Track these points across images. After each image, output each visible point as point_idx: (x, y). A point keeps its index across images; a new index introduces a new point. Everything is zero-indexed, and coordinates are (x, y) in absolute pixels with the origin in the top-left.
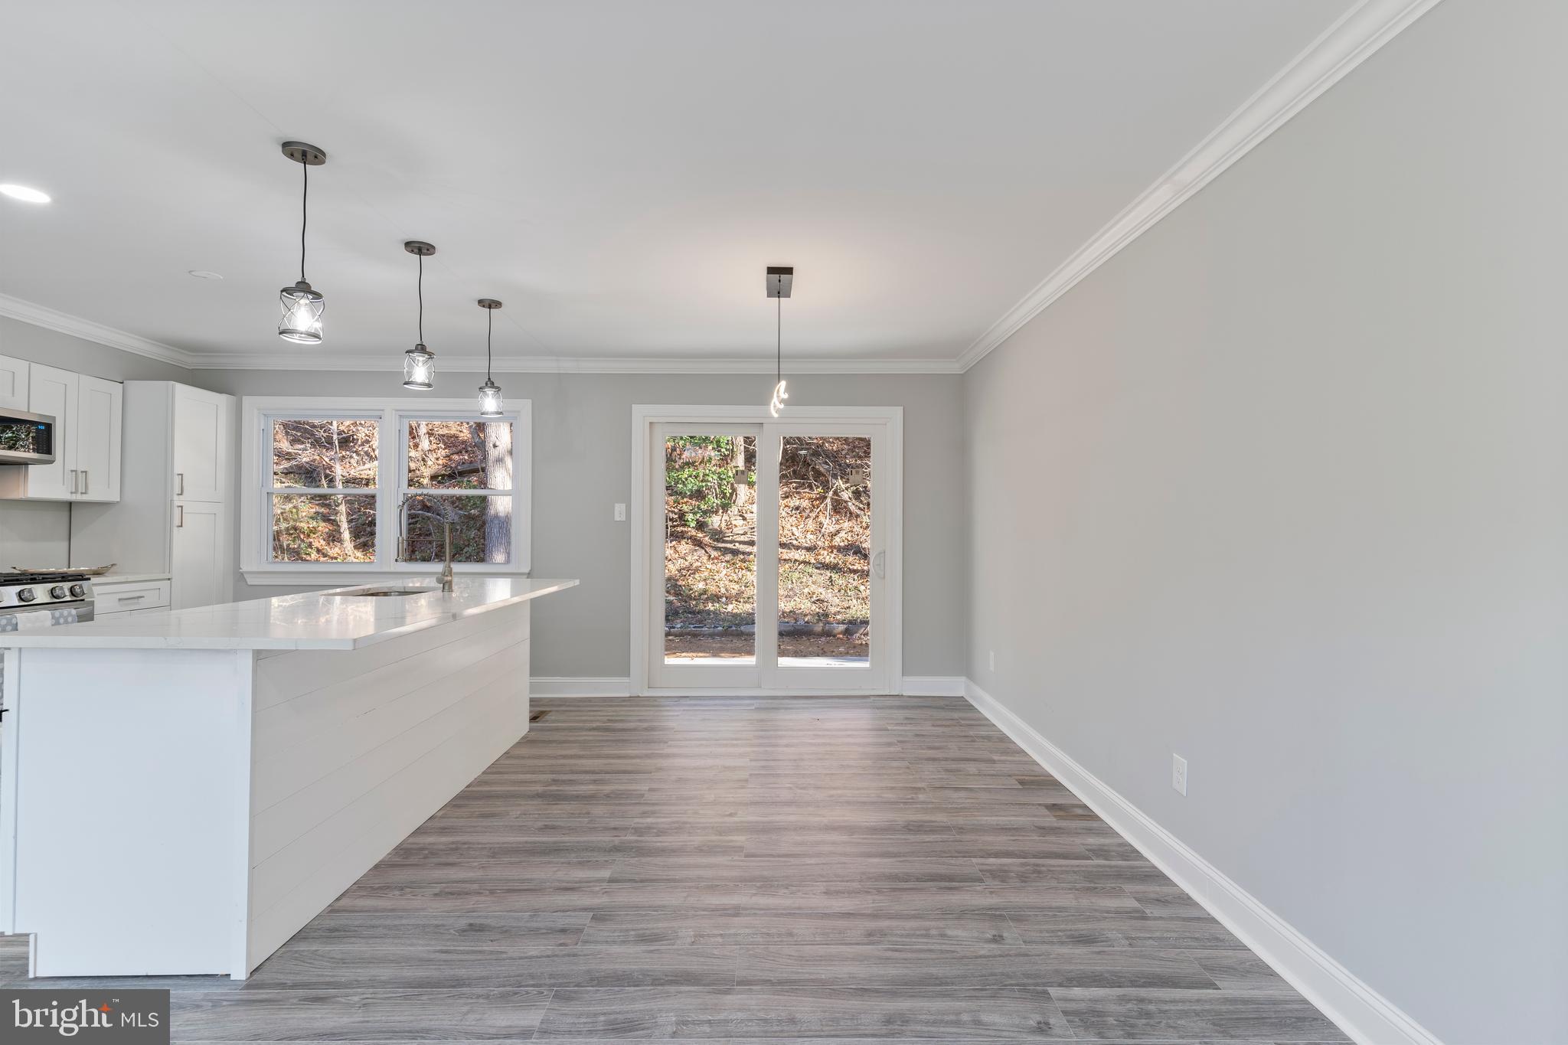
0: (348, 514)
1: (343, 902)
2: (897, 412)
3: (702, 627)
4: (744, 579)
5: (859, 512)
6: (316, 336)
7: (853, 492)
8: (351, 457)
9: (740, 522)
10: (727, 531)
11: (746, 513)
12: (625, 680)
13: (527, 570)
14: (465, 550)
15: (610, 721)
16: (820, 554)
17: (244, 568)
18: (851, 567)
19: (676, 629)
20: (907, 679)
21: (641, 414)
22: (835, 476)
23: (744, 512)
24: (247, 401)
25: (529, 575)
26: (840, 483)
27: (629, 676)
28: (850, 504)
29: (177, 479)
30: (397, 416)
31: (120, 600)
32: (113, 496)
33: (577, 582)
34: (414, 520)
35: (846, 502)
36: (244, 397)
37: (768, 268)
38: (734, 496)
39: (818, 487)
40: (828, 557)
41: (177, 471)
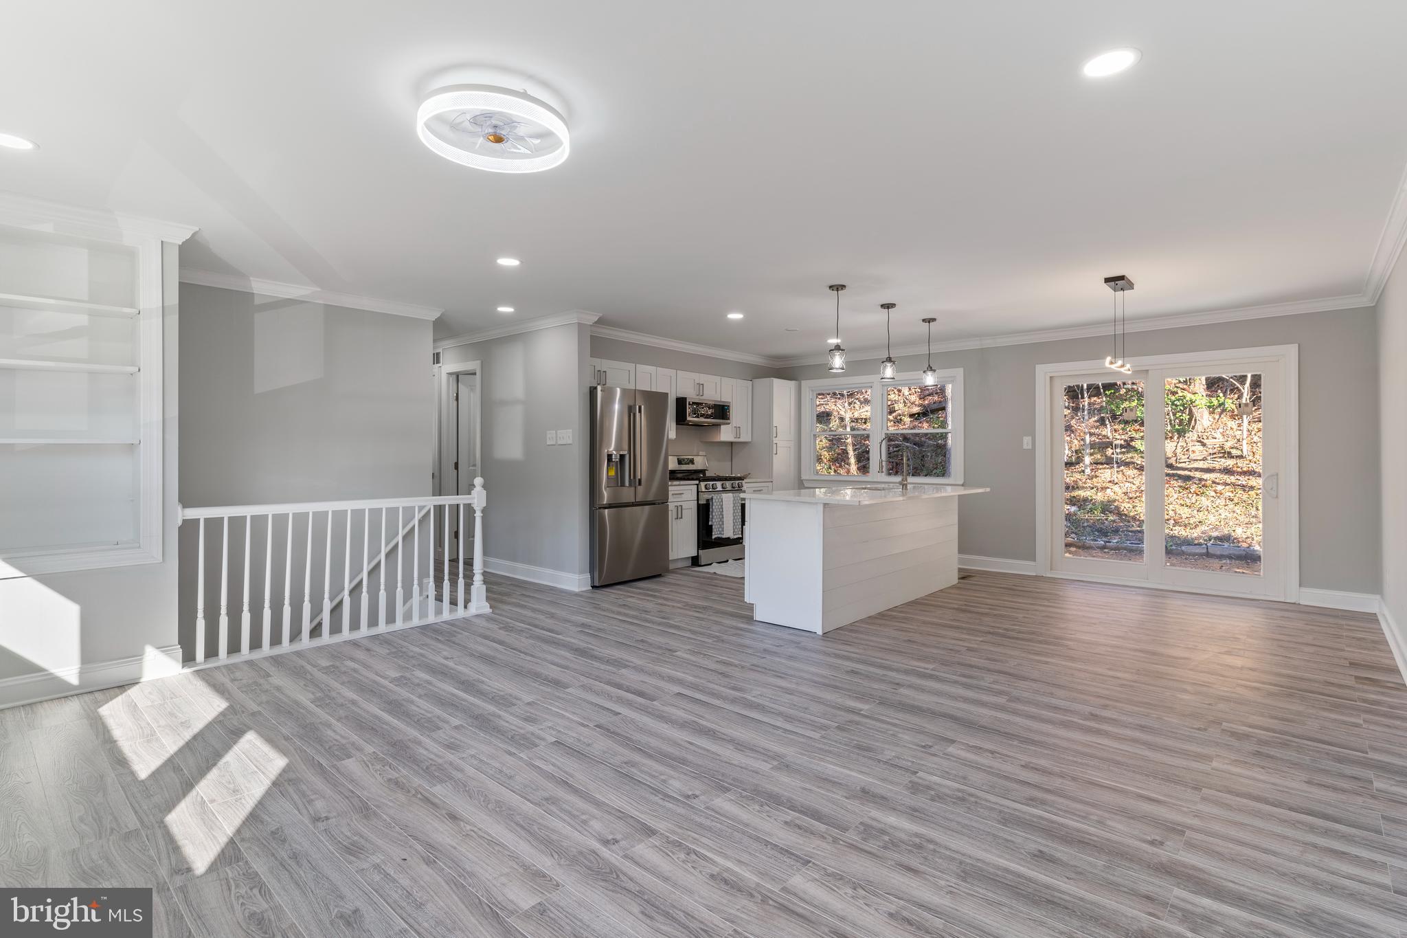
0: (854, 445)
1: (856, 624)
2: (1293, 350)
3: (1139, 544)
4: (1197, 504)
6: (843, 369)
8: (855, 403)
9: (1199, 447)
10: (1183, 457)
11: (1208, 438)
12: (1032, 563)
13: (961, 483)
15: (1014, 585)
17: (803, 477)
19: (1112, 544)
20: (1303, 589)
21: (1043, 372)
23: (1205, 437)
24: (803, 383)
25: (963, 485)
27: (1035, 561)
29: (775, 429)
30: (881, 386)
32: (749, 439)
33: (988, 490)
36: (802, 382)
37: (1105, 279)
38: (1193, 421)
41: (775, 425)
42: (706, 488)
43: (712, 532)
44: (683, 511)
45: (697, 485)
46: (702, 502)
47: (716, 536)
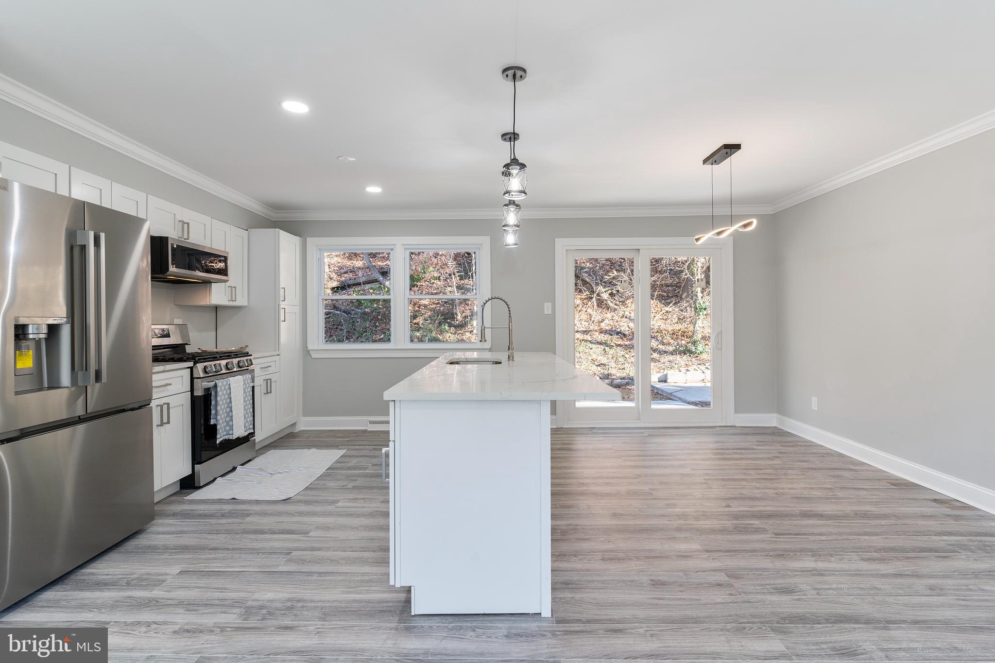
2: (729, 241)
5: (616, 307)
7: (609, 294)
13: (489, 347)
14: (364, 335)
16: (594, 335)
17: (310, 347)
18: (616, 343)
20: (737, 415)
21: (562, 245)
22: (597, 284)
24: (310, 240)
26: (600, 288)
28: (609, 302)
29: (282, 291)
30: (404, 249)
31: (261, 368)
32: (246, 303)
34: (329, 316)
35: (606, 300)
36: (308, 239)
39: (585, 291)
40: (599, 336)
41: (282, 286)
42: (206, 372)
43: (216, 434)
44: (170, 410)
45: (191, 368)
46: (199, 393)
47: (221, 439)
